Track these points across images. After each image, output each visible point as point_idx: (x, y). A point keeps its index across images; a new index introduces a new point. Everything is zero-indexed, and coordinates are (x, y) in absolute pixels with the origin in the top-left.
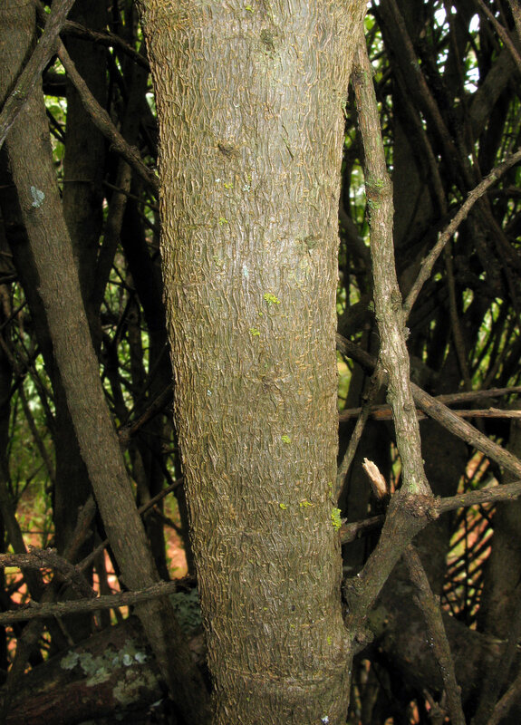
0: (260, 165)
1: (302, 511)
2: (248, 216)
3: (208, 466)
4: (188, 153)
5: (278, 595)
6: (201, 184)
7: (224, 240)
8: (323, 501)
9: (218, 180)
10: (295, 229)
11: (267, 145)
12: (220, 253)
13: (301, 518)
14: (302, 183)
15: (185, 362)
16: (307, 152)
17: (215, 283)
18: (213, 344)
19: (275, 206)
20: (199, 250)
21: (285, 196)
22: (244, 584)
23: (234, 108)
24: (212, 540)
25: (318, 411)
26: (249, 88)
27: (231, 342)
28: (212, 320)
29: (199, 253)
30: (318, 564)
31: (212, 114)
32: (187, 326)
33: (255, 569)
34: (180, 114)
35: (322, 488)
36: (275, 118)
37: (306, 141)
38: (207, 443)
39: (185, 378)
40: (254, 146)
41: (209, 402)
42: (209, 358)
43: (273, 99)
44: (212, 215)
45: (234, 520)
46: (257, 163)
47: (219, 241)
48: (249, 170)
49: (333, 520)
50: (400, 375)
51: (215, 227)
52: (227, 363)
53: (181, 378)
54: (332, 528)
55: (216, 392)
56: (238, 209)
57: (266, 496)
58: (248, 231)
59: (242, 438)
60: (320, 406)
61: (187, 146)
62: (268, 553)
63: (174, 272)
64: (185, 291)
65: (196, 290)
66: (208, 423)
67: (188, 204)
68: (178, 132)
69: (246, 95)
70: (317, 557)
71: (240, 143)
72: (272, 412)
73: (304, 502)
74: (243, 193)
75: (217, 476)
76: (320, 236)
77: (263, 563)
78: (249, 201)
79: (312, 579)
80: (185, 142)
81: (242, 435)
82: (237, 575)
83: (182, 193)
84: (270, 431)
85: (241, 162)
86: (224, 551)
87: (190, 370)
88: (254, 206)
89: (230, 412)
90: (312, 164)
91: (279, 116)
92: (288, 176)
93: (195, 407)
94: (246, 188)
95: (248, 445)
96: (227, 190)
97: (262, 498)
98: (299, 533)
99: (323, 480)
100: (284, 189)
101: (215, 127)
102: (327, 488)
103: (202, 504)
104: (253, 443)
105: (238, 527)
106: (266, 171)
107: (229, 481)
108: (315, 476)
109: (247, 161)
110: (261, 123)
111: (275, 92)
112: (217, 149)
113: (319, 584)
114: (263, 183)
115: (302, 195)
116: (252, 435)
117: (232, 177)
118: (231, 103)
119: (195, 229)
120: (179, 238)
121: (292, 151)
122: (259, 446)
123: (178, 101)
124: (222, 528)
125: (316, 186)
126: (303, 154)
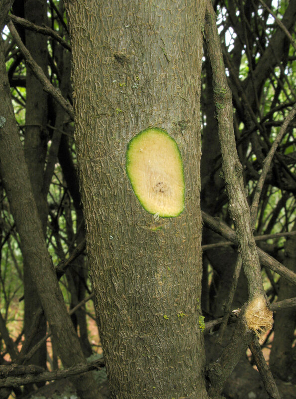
0: (145, 69)
1: (179, 319)
2: (137, 106)
3: (112, 290)
4: (92, 62)
5: (163, 378)
6: (103, 84)
7: (120, 125)
8: (193, 312)
9: (115, 81)
10: (171, 115)
11: (150, 54)
12: (117, 135)
13: (179, 325)
14: (176, 81)
15: (94, 216)
16: (179, 60)
17: (114, 157)
18: (114, 203)
19: (156, 98)
20: (102, 133)
21: (164, 91)
22: (139, 370)
23: (125, 28)
24: (116, 342)
25: (190, 248)
26: (136, 13)
27: (127, 200)
28: (112, 184)
29: (102, 135)
30: (191, 356)
31: (109, 33)
32: (94, 190)
33: (147, 360)
34: (87, 35)
35: (193, 303)
36: (155, 34)
37: (178, 51)
38: (110, 273)
39: (94, 227)
40: (140, 54)
41: (111, 244)
42: (111, 212)
43: (154, 20)
44: (111, 107)
45: (131, 327)
46: (143, 67)
47: (116, 126)
48: (137, 73)
49: (200, 325)
50: (244, 221)
51: (113, 115)
52: (124, 216)
53: (91, 228)
54: (199, 330)
55: (116, 237)
56: (130, 101)
57: (153, 310)
58: (137, 117)
59: (136, 270)
60: (191, 245)
61: (92, 58)
62: (156, 350)
63: (84, 150)
64: (93, 164)
65: (100, 163)
66: (111, 259)
67: (93, 100)
68: (85, 49)
69: (134, 18)
70: (190, 351)
71: (130, 53)
72: (157, 250)
73: (180, 313)
74: (133, 90)
75: (118, 297)
76: (189, 121)
77: (152, 356)
78: (138, 95)
79: (187, 366)
80: (90, 55)
81: (136, 267)
82: (133, 364)
83: (89, 92)
84: (155, 263)
85: (132, 67)
86: (125, 349)
87: (97, 221)
88: (141, 98)
89: (126, 251)
90: (183, 68)
91: (158, 32)
92: (166, 76)
93: (101, 248)
94: (135, 85)
95: (140, 275)
96: (121, 88)
97: (151, 312)
98: (177, 335)
99: (193, 297)
100: (163, 85)
101: (112, 43)
102: (196, 302)
103: (108, 316)
104: (143, 273)
105: (134, 332)
106: (150, 73)
107: (127, 301)
108: (188, 294)
109: (136, 66)
110: (146, 38)
111: (155, 15)
112: (113, 59)
113: (191, 369)
114: (147, 81)
115: (176, 90)
116: (143, 267)
117: (125, 78)
118: (123, 25)
119: (99, 118)
120: (87, 125)
121: (169, 58)
122: (148, 275)
123: (85, 27)
124: (123, 333)
125: (186, 84)
126: (176, 60)
